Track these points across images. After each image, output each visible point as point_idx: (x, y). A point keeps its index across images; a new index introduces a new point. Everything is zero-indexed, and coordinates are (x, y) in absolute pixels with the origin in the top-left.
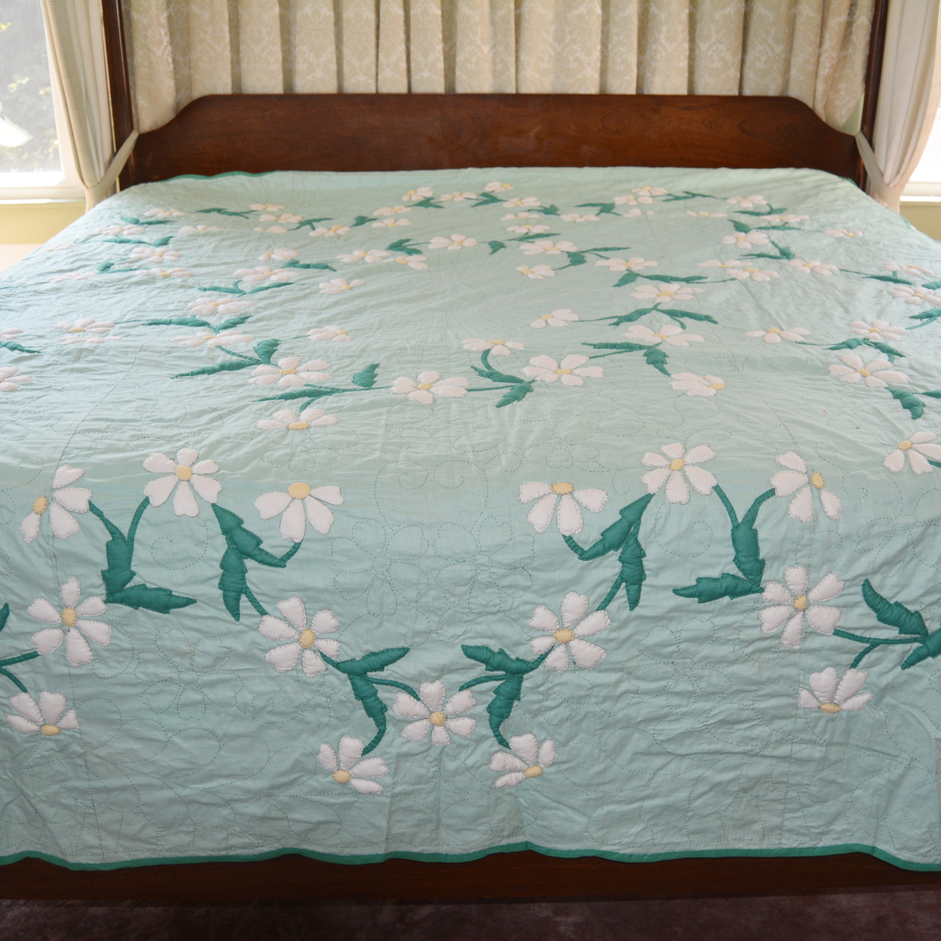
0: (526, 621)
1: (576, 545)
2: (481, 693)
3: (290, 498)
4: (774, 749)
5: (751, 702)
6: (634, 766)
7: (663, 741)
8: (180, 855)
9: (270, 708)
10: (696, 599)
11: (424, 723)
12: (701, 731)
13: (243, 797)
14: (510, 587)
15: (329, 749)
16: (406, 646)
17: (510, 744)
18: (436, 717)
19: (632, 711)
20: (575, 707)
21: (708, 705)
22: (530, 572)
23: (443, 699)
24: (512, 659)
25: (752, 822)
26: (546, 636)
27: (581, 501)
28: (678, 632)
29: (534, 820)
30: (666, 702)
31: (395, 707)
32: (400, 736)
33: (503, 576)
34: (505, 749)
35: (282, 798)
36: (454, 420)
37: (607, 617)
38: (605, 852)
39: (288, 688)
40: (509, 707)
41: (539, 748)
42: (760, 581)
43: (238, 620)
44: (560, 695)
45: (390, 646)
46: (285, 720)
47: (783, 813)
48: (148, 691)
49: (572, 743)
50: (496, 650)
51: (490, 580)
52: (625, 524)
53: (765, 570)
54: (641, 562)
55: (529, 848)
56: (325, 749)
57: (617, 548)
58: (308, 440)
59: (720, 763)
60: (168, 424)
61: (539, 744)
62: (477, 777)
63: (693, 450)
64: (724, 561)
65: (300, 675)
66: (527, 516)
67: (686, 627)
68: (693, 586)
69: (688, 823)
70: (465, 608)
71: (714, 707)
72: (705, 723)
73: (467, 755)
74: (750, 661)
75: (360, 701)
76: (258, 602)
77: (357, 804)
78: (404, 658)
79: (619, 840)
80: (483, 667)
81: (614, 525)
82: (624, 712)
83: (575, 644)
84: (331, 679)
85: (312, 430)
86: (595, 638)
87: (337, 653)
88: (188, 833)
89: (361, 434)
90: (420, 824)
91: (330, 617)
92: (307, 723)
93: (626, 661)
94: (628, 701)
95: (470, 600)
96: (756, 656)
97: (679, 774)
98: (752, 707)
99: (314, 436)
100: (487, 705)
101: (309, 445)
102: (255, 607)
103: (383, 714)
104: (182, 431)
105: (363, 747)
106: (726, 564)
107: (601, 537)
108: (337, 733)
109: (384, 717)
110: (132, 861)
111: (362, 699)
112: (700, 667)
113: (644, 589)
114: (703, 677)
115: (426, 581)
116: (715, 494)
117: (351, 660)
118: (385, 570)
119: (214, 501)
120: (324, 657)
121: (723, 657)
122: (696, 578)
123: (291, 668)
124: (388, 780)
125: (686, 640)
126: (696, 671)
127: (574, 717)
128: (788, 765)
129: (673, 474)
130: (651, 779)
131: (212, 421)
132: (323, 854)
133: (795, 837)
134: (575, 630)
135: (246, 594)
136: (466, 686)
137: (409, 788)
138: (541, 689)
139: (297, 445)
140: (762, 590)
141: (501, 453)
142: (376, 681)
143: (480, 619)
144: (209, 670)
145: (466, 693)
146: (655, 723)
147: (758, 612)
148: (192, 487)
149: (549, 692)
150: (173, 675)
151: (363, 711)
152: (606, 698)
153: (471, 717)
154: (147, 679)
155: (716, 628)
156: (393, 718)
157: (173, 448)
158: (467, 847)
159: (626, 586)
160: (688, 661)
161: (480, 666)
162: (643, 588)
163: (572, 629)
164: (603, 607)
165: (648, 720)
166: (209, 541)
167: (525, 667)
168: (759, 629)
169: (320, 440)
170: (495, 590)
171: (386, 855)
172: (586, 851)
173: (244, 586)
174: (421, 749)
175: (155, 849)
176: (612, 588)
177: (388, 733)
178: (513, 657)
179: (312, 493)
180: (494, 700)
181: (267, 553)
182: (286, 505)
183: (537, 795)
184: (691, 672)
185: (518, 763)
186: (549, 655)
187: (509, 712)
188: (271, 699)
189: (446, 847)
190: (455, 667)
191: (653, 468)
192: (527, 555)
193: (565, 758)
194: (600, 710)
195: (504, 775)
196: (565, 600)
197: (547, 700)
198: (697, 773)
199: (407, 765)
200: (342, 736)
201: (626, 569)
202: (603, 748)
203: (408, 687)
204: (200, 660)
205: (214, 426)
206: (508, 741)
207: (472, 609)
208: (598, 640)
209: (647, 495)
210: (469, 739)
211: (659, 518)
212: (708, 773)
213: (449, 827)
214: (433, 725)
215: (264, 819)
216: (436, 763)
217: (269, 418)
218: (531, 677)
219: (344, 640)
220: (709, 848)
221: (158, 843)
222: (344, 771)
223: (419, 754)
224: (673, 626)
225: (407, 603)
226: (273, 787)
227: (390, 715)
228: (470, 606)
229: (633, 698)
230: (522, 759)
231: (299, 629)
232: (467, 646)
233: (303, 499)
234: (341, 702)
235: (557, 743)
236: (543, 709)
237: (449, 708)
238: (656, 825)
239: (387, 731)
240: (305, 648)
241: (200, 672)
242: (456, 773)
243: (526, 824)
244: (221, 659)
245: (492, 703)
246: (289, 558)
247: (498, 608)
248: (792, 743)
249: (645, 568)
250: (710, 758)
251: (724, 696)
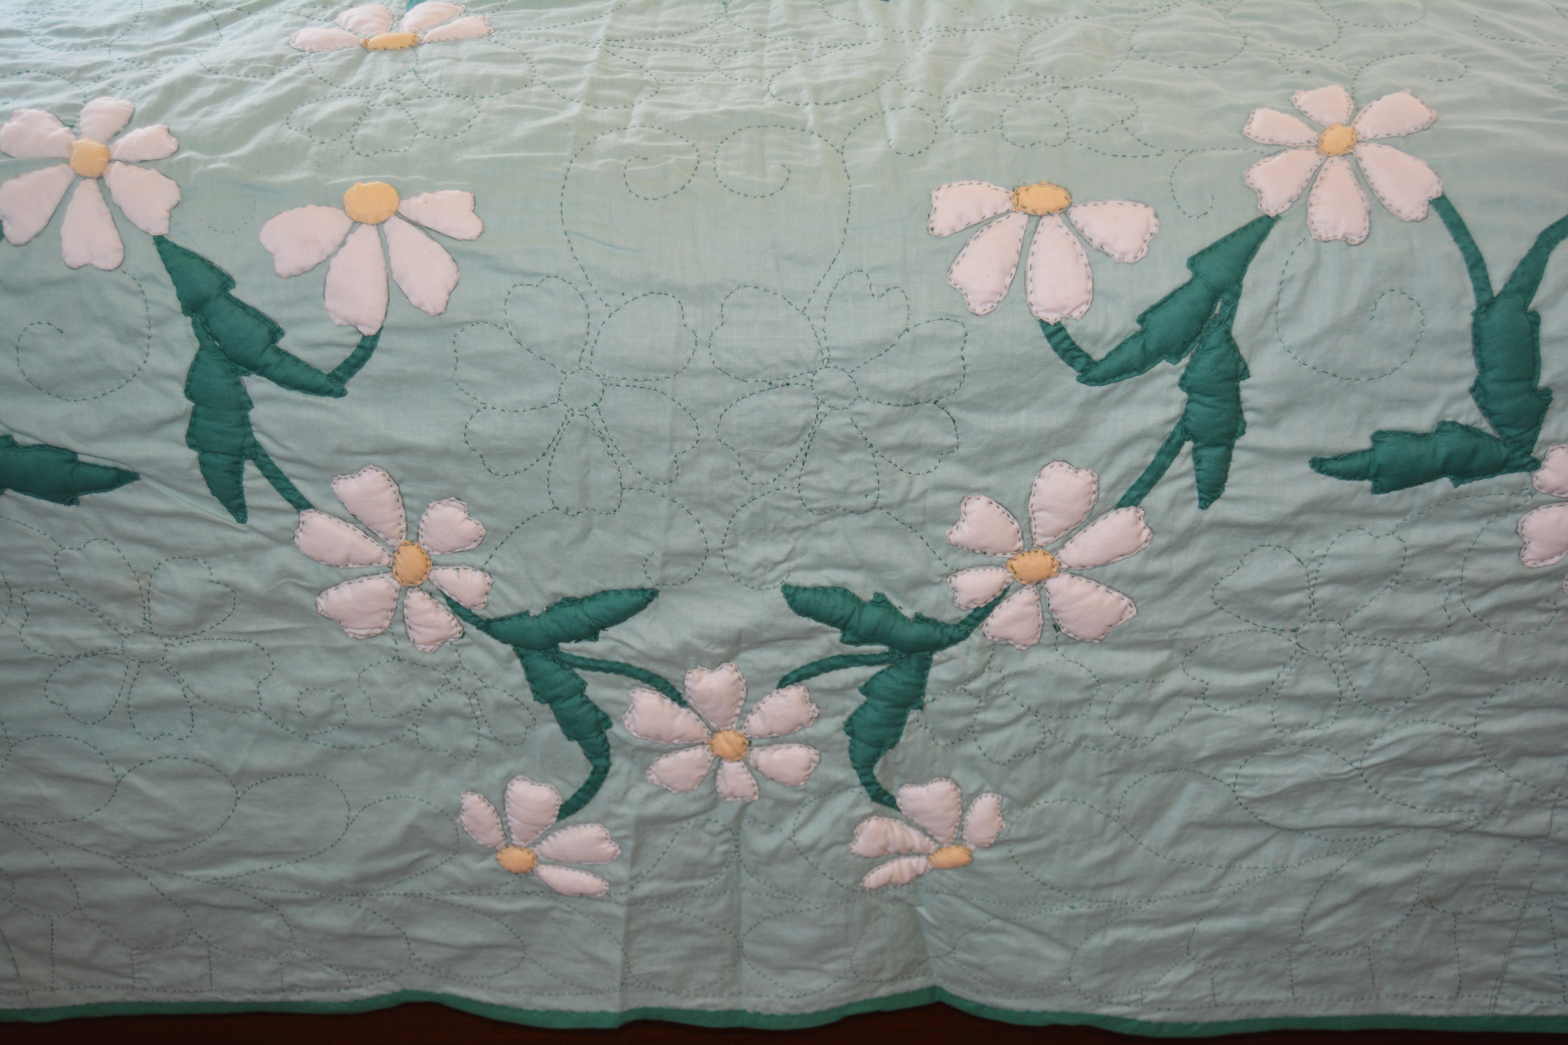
0: (943, 531)
1: (1074, 347)
2: (831, 691)
3: (348, 223)
4: (1511, 819)
5: (1472, 720)
6: (1184, 850)
7: (1254, 800)
8: (187, 998)
9: (339, 717)
10: (1368, 483)
11: (697, 753)
12: (1347, 780)
13: (302, 896)
14: (902, 448)
15: (483, 805)
16: (648, 585)
17: (898, 801)
18: (726, 741)
19: (1187, 736)
20: (1052, 724)
21: (1369, 725)
22: (954, 412)
23: (741, 703)
24: (904, 618)
25: (1438, 963)
26: (990, 565)
27: (1088, 233)
28: (1314, 560)
29: (949, 949)
30: (1270, 716)
31: (628, 720)
32: (643, 779)
33: (885, 423)
34: (887, 809)
35: (389, 898)
36: (775, 29)
37: (1142, 523)
38: (1107, 1018)
39: (377, 675)
40: (896, 724)
41: (965, 809)
42: (1533, 442)
43: (242, 520)
44: (1019, 699)
45: (609, 585)
46: (377, 742)
47: (1511, 945)
48: (56, 676)
49: (1042, 802)
50: (867, 596)
51: (852, 430)
52: (1199, 291)
53: (1549, 414)
54: (1237, 389)
55: (937, 999)
56: (473, 803)
57: (1176, 356)
58: (409, 76)
59: (1380, 846)
60: (88, 40)
61: (966, 801)
62: (822, 867)
63: (1375, 103)
64: (1447, 390)
65: (402, 645)
66: (949, 270)
67: (1335, 549)
68: (1363, 452)
69: (1294, 965)
70: (790, 498)
71: (1384, 731)
72: (1357, 764)
73: (798, 822)
74: (1481, 629)
75: (547, 707)
76: (286, 480)
77: (556, 914)
78: (645, 611)
79: (1138, 996)
80: (836, 635)
81: (1172, 295)
82: (1170, 737)
83: (1059, 584)
84: (475, 654)
85: (422, 51)
86: (1110, 571)
87: (485, 599)
88: (196, 959)
89: (541, 61)
90: (696, 955)
91: (462, 515)
92: (428, 749)
93: (1182, 626)
94: (1180, 714)
95: (804, 479)
96: (1497, 619)
97: (1284, 868)
98: (1472, 730)
99: (425, 67)
100: (844, 718)
101: (408, 88)
102: (281, 490)
103: (602, 732)
104: (115, 55)
105: (560, 802)
106: (1453, 399)
107: (1138, 327)
108: (500, 772)
109: (605, 740)
110: (88, 1006)
111: (551, 701)
112: (1359, 640)
113: (1239, 457)
114: (1366, 663)
115: (693, 432)
116: (1436, 219)
117: (520, 615)
118: (590, 404)
119: (160, 229)
120: (455, 607)
121: (1419, 620)
122: (1372, 432)
123: (379, 631)
124: (621, 871)
125: (1334, 580)
126: (1348, 650)
127: (1051, 746)
128: (1538, 853)
129: (1327, 165)
130: (1219, 879)
131: (193, 33)
132: (490, 1006)
133: (1528, 995)
134: (1062, 553)
135: (254, 459)
136: (794, 677)
137: (670, 886)
138: (974, 685)
139: (379, 89)
140: (1536, 465)
141: (886, 108)
142: (580, 662)
143: (829, 525)
144: (190, 632)
145: (794, 693)
146: (1240, 761)
147: (1517, 516)
148: (106, 193)
149: (994, 692)
150: (109, 643)
151: (555, 727)
152: (1127, 709)
153: (807, 742)
154: (49, 650)
155: (1409, 552)
156: (623, 743)
157: (77, 96)
158: (799, 1002)
159: (1195, 450)
160: (1331, 625)
161: (826, 632)
162: (1235, 454)
163: (1055, 551)
164: (1132, 499)
165: (1223, 756)
166: (153, 331)
167: (937, 634)
168: (1514, 556)
169: (436, 75)
170: (865, 456)
171: (623, 1014)
172: (1062, 1014)
173: (248, 441)
174: (693, 807)
175: (133, 987)
176: (1160, 453)
177: (616, 773)
178: (908, 612)
179: (404, 210)
180: (861, 708)
181: (297, 361)
182: (339, 240)
183: (958, 903)
184: (1336, 653)
185: (916, 838)
186: (996, 610)
187: (898, 735)
188: (340, 696)
189: (754, 1000)
190: (767, 635)
191: (1276, 148)
192: (947, 371)
193: (1024, 832)
194: (1111, 732)
195: (883, 863)
196: (1040, 482)
197: (986, 708)
198: (1329, 865)
199: (663, 839)
200: (510, 777)
201: (1195, 407)
202: (1115, 812)
203: (658, 677)
204: (164, 612)
205: (192, 45)
206: (894, 793)
207: (808, 499)
208: (1116, 577)
209: (1260, 220)
210: (804, 790)
211: (1290, 279)
212: (1352, 866)
213: (760, 961)
214: (719, 759)
215: (352, 938)
216: (728, 835)
217: (327, 24)
218: (951, 658)
219: (500, 568)
220: (1336, 1012)
221: (137, 976)
222: (520, 848)
223: (687, 817)
224: (1304, 547)
225: (646, 485)
226: (364, 878)
227: (616, 736)
228: (803, 493)
229: (1191, 707)
230: (924, 831)
231: (391, 542)
232: (797, 588)
233: (379, 225)
234: (500, 706)
235: (1006, 800)
236: (977, 728)
237: (756, 723)
238: (1223, 967)
239: (612, 769)
240: (407, 587)
241: (170, 638)
242: (773, 857)
243: (931, 953)
244: (215, 608)
245: (856, 713)
246: (351, 374)
247: (871, 499)
248: (1554, 807)
249: (1244, 406)
250: (1360, 834)
251: (1410, 705)
